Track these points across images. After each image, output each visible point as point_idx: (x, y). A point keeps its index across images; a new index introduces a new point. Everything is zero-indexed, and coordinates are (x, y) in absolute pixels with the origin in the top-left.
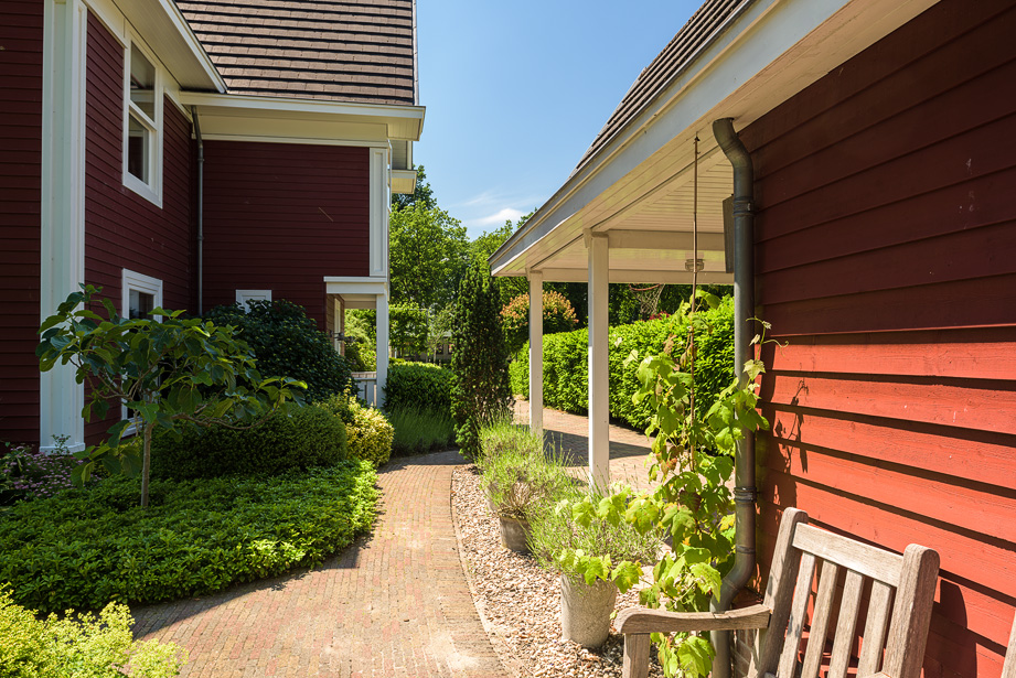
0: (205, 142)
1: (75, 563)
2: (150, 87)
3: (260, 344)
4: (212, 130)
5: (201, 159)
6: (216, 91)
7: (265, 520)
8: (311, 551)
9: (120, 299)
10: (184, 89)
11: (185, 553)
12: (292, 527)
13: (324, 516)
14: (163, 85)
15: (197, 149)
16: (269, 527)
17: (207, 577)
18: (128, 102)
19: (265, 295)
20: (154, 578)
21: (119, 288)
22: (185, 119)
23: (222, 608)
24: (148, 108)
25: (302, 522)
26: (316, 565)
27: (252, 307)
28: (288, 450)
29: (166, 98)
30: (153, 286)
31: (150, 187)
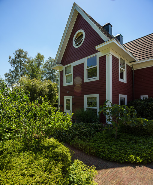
0: (134, 70)
1: (99, 149)
2: (124, 64)
3: (144, 107)
4: (135, 68)
5: (134, 73)
6: (136, 61)
7: (135, 149)
8: (144, 160)
9: (119, 99)
10: (130, 62)
11: (116, 153)
12: (140, 153)
13: (149, 152)
14: (126, 63)
15: (133, 72)
16: (135, 151)
17: (119, 160)
18: (120, 67)
19: (147, 96)
20: (110, 156)
21: (119, 97)
22: (131, 67)
23: (121, 168)
24: (124, 67)
25: (143, 153)
26: (145, 164)
27: (143, 99)
28: (146, 131)
29: (127, 65)
30: (125, 96)
31: (124, 80)
